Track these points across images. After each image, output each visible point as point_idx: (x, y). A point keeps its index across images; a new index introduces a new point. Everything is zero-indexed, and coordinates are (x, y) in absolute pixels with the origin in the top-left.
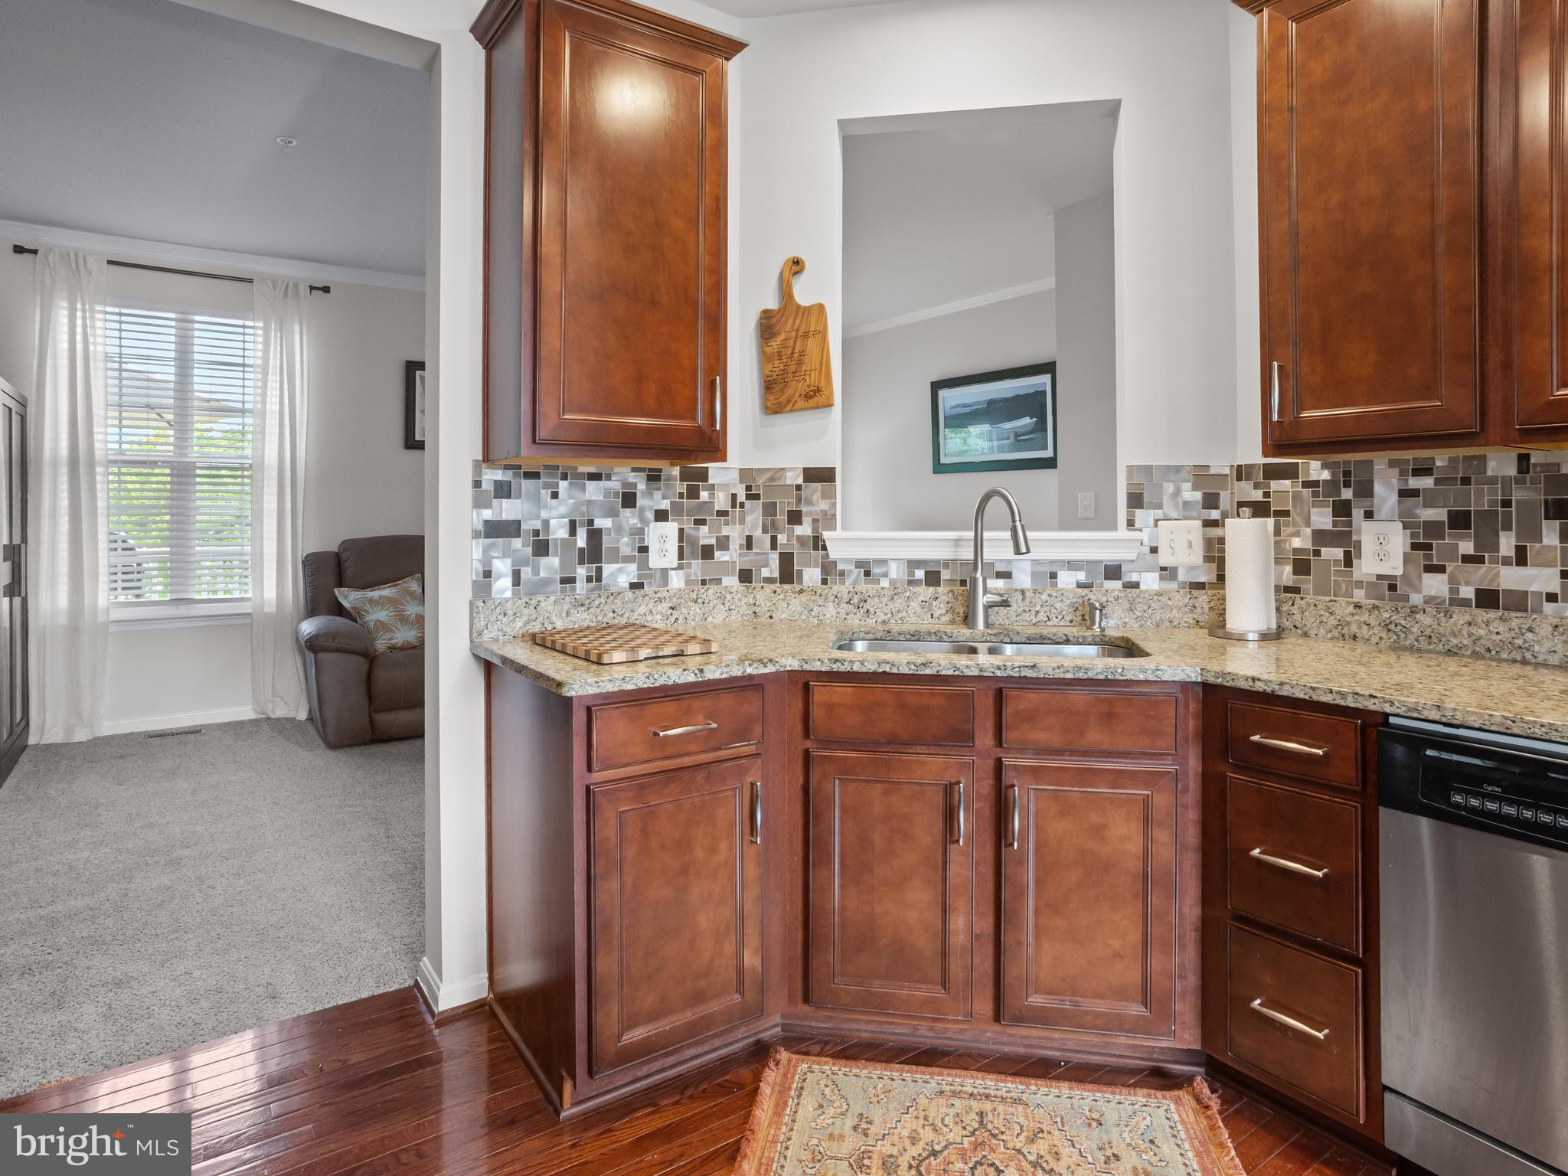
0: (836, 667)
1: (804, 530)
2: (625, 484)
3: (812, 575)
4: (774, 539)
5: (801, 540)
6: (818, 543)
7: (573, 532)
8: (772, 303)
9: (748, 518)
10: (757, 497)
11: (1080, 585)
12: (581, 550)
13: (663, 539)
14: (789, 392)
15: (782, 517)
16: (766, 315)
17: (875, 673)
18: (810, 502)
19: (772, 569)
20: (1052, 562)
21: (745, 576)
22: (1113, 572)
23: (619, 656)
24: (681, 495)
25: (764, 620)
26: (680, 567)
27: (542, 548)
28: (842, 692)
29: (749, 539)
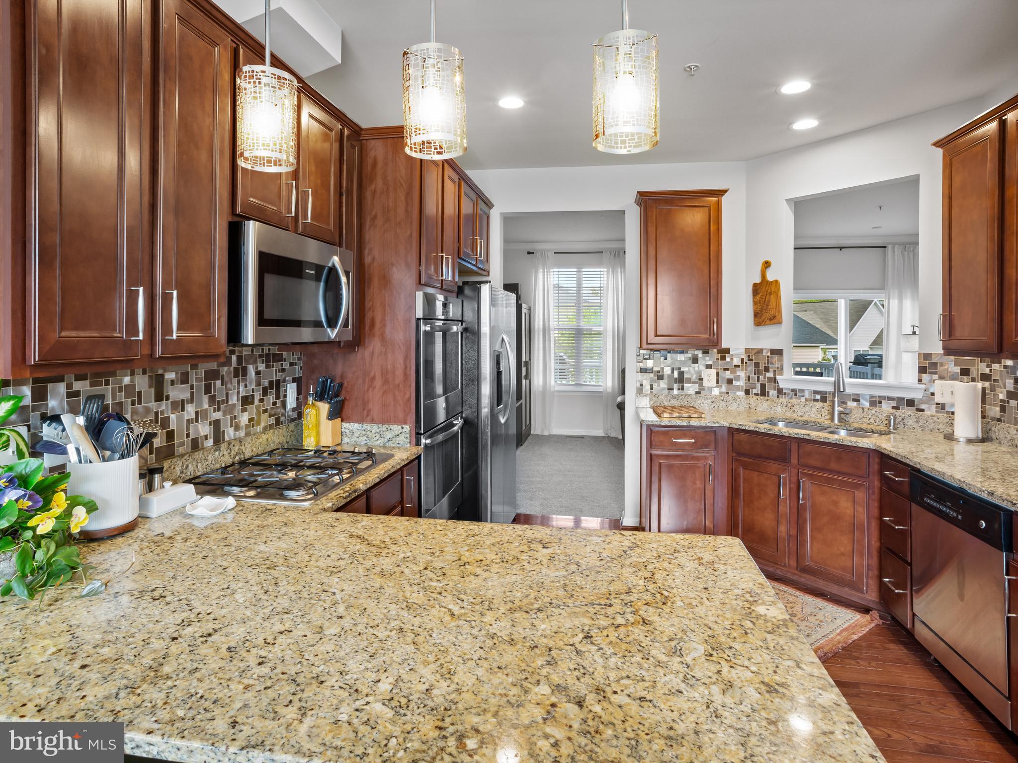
0: (740, 427)
1: (770, 375)
2: (693, 355)
3: (773, 393)
4: (758, 378)
5: (770, 379)
6: (775, 381)
7: (673, 372)
8: (758, 280)
9: (749, 369)
10: (752, 360)
11: (893, 408)
12: (676, 379)
13: (709, 375)
14: (763, 317)
15: (762, 368)
16: (755, 285)
17: (753, 431)
18: (772, 364)
19: (757, 390)
20: (880, 397)
21: (747, 392)
22: (911, 403)
23: (666, 415)
24: (718, 359)
25: (753, 410)
26: (717, 387)
27: (661, 378)
28: (744, 437)
29: (749, 377)
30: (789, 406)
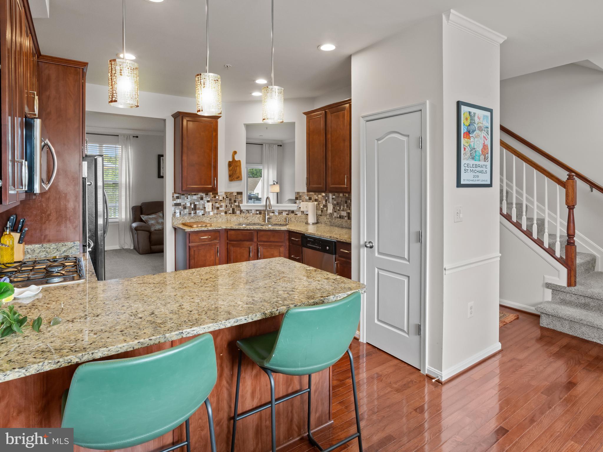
0: (231, 228)
1: (237, 204)
2: (201, 196)
3: (238, 212)
4: (231, 206)
5: (236, 206)
6: (239, 206)
7: (191, 205)
8: (231, 160)
9: (226, 202)
10: (228, 197)
11: (287, 214)
12: (192, 208)
13: (209, 206)
14: (234, 177)
15: (233, 201)
16: (229, 162)
17: (237, 229)
18: (238, 199)
19: (231, 211)
20: (282, 210)
21: (226, 213)
22: (293, 212)
23: (195, 226)
24: (212, 197)
25: (229, 221)
26: (212, 211)
27: (185, 208)
28: (233, 232)
29: (226, 205)
30: (246, 217)
